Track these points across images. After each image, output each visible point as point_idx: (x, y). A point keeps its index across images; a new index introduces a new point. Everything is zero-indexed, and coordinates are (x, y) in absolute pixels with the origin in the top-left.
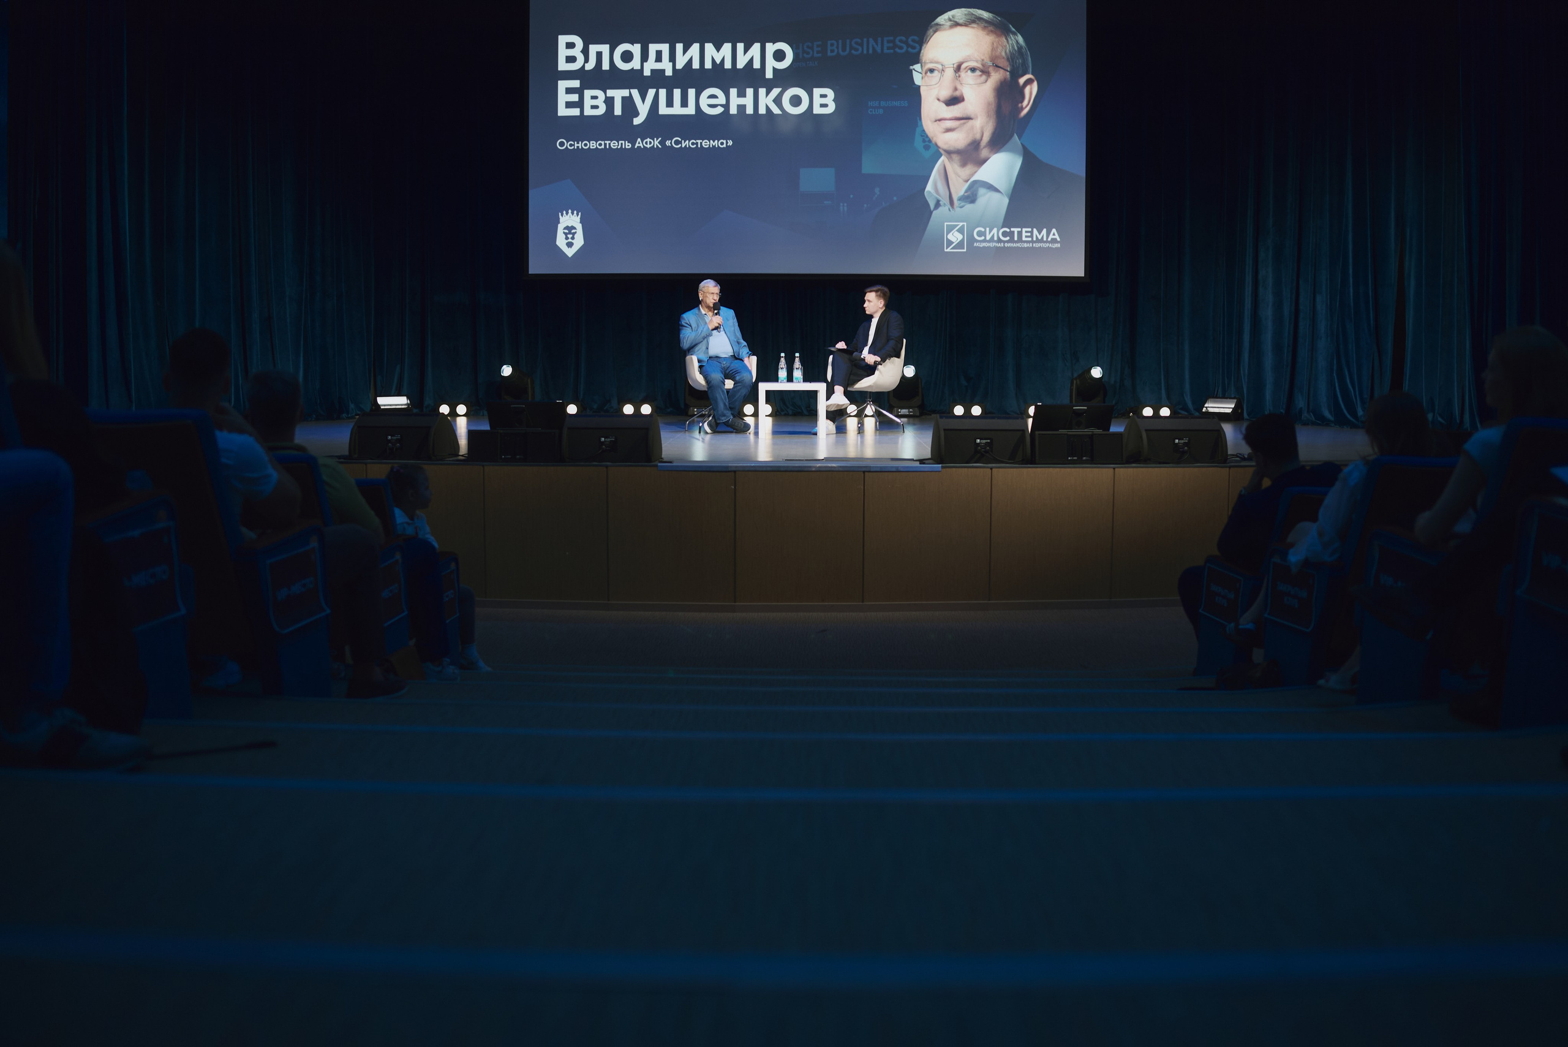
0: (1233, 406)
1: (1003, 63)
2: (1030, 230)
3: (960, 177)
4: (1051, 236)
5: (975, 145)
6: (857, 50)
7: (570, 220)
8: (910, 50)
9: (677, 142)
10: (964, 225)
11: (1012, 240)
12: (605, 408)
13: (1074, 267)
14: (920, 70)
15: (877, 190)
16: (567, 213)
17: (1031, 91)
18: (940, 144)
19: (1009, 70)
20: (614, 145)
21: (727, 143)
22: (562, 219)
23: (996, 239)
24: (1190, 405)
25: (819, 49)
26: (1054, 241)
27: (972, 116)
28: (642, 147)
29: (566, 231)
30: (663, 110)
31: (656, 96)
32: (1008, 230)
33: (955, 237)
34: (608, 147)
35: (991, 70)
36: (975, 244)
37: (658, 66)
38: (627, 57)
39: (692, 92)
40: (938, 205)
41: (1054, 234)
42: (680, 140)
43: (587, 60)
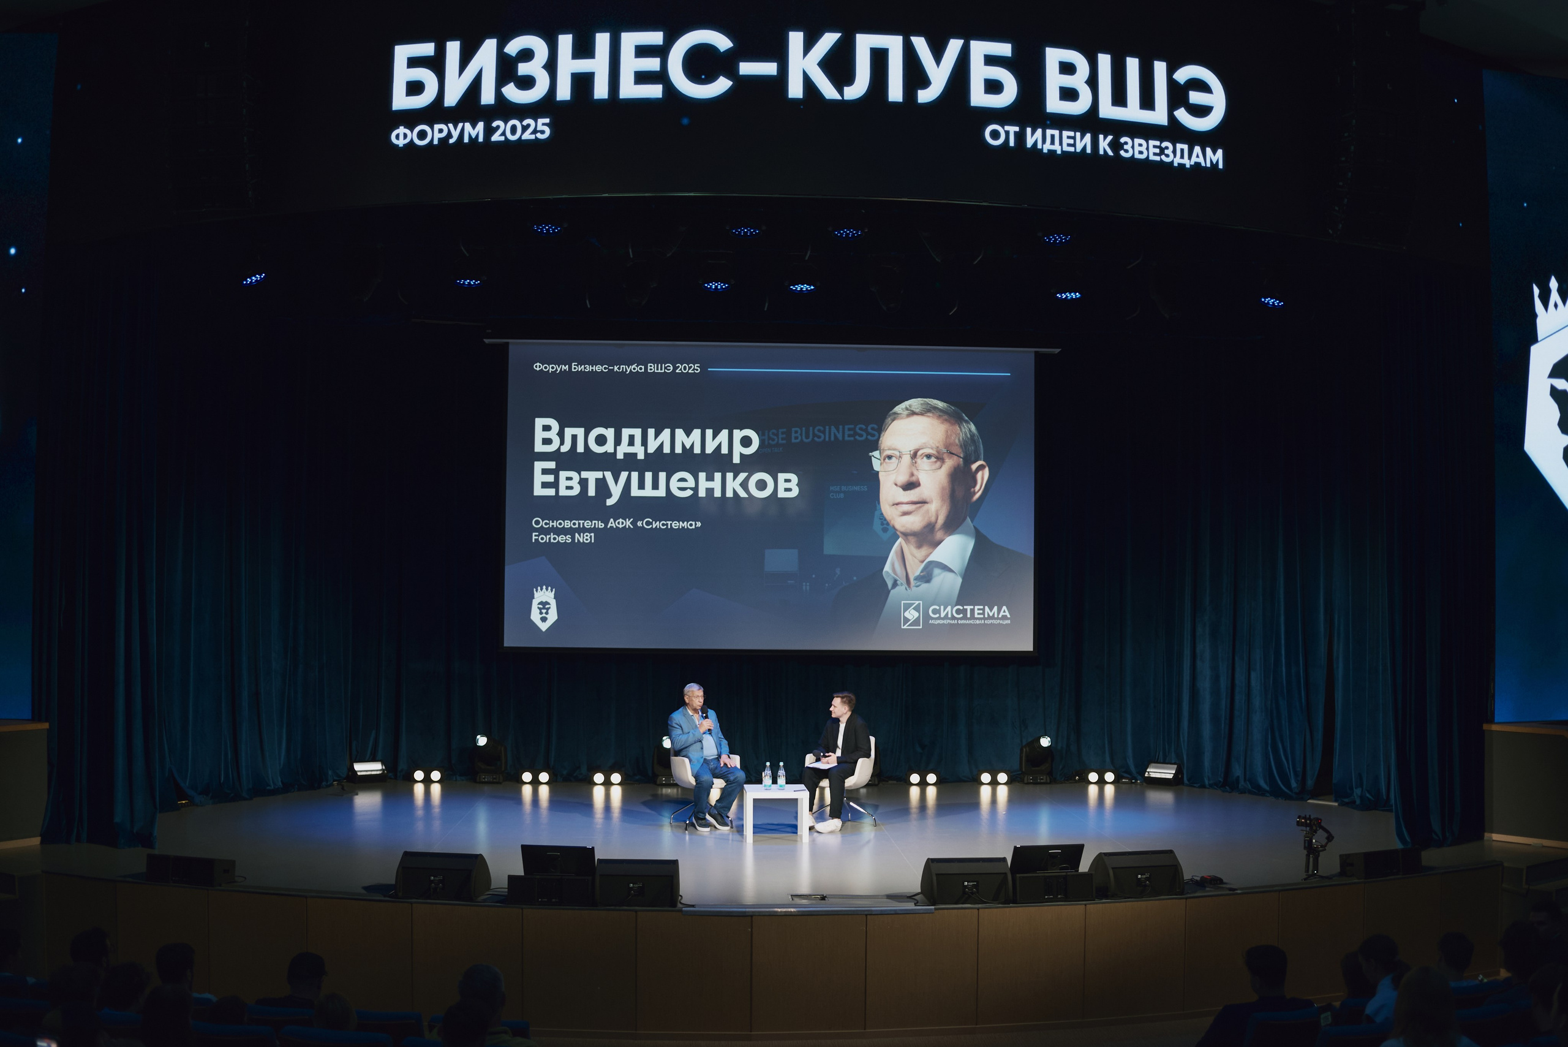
0: (1174, 772)
1: (957, 450)
2: (982, 607)
3: (917, 558)
4: (1002, 613)
5: (930, 527)
6: (819, 437)
7: (544, 595)
8: (869, 437)
9: (648, 523)
10: (920, 603)
11: (965, 618)
12: (575, 775)
13: (1024, 642)
14: (879, 457)
15: (838, 571)
16: (542, 589)
17: (983, 476)
18: (898, 526)
19: (962, 456)
20: (588, 524)
21: (696, 524)
22: (536, 595)
23: (950, 616)
24: (1133, 768)
25: (784, 436)
26: (1004, 618)
27: (928, 500)
28: (615, 527)
29: (541, 606)
30: (635, 492)
31: (629, 480)
32: (961, 608)
33: (911, 615)
34: (581, 526)
35: (945, 456)
36: (930, 622)
37: (631, 450)
38: (601, 440)
39: (662, 476)
40: (895, 584)
41: (1004, 612)
42: (651, 521)
43: (562, 443)
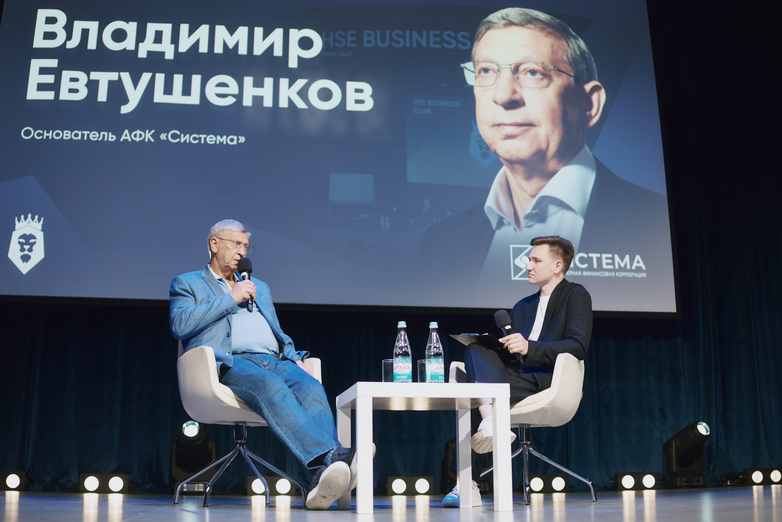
1: (565, 67)
2: (610, 255)
3: (526, 191)
4: (635, 265)
5: (540, 155)
6: (398, 42)
7: (29, 226)
8: (460, 46)
9: (174, 136)
11: (590, 268)
12: (61, 482)
13: (664, 300)
14: (472, 69)
15: (427, 203)
17: (600, 98)
18: (500, 152)
19: (572, 74)
20: (94, 136)
21: (238, 139)
22: (18, 225)
25: (354, 39)
26: (639, 269)
27: (536, 123)
28: (130, 140)
29: (23, 241)
30: (159, 97)
31: (152, 82)
32: (585, 255)
33: (523, 262)
34: (85, 138)
35: (553, 73)
37: (157, 48)
38: (120, 36)
39: (196, 80)
40: (501, 223)
41: (638, 261)
42: (178, 133)
43: (69, 37)
